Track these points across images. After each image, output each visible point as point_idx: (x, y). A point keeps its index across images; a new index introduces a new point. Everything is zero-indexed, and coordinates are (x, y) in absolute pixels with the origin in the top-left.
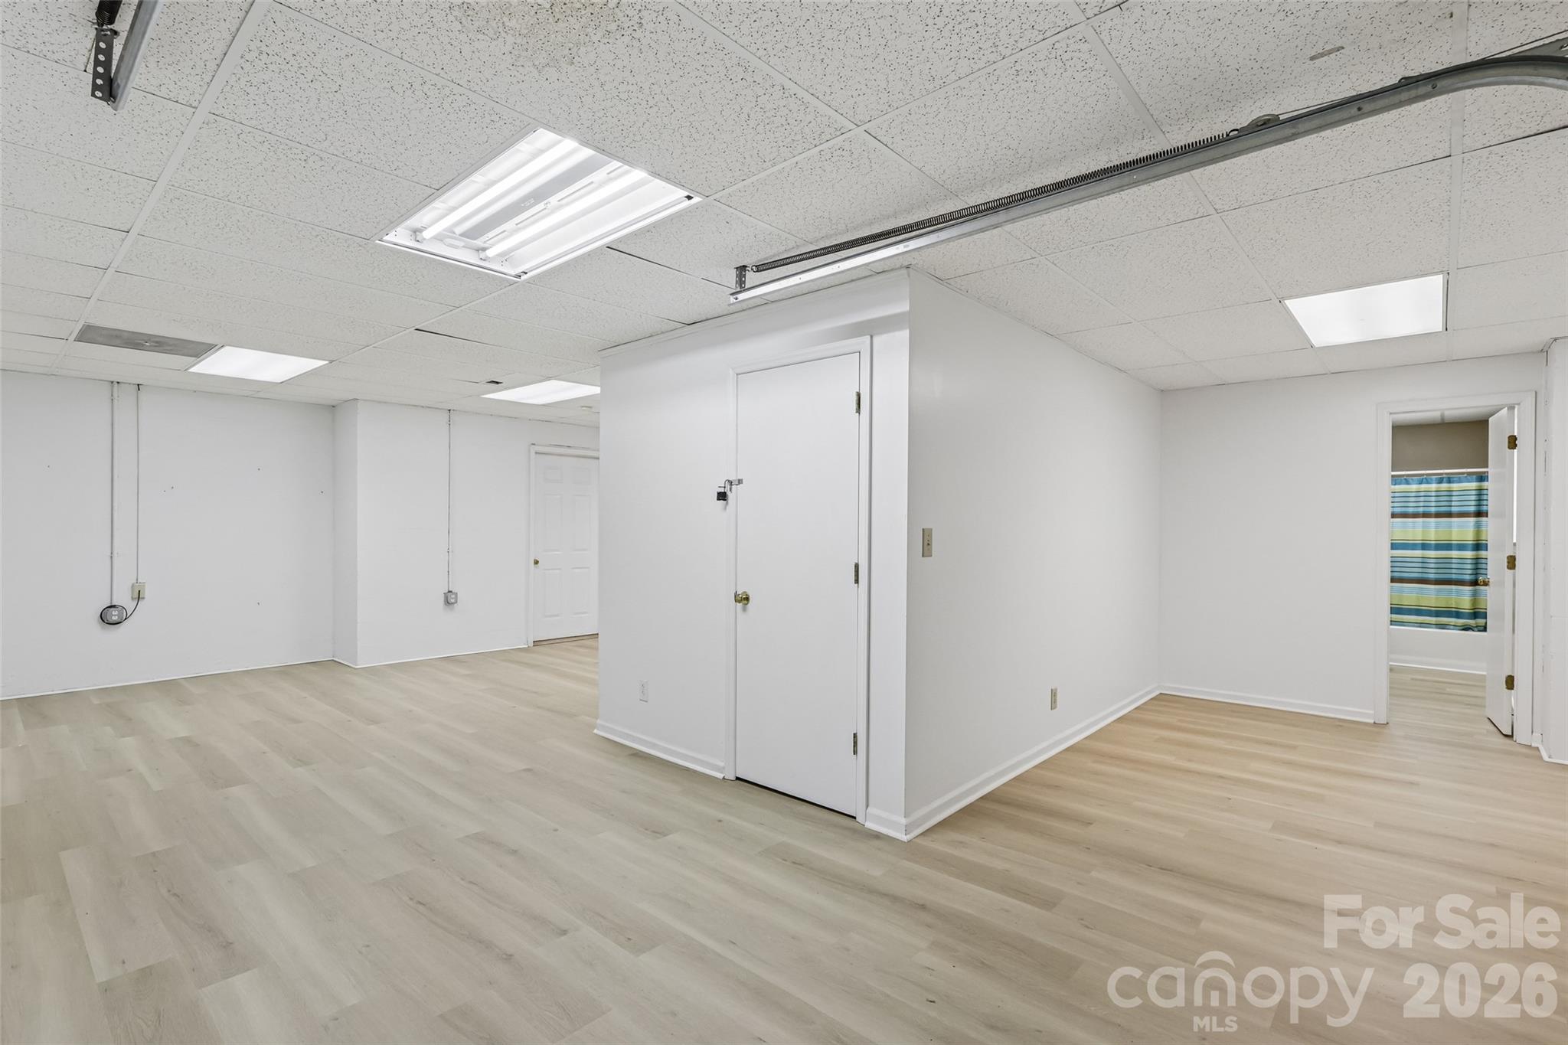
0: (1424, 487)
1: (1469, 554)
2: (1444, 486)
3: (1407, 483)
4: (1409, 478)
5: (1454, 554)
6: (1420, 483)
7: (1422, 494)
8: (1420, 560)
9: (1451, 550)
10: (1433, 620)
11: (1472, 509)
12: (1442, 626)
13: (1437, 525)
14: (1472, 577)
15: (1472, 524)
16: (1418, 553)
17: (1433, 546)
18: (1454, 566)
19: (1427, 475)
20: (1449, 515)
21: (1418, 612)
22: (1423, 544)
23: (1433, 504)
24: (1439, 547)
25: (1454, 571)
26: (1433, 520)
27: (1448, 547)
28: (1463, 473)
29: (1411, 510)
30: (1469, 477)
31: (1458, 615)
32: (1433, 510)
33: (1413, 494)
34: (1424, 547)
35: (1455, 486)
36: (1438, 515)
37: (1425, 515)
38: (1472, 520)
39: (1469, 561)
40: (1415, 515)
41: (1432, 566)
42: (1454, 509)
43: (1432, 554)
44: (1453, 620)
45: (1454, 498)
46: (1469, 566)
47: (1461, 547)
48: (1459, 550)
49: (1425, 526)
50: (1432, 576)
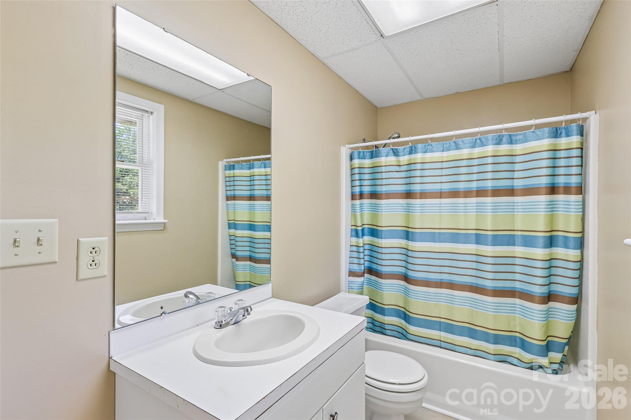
0: (477, 151)
1: (540, 253)
2: (504, 148)
3: (457, 148)
4: (459, 141)
5: (519, 250)
6: (473, 147)
7: (476, 162)
8: (474, 258)
9: (514, 245)
10: (491, 347)
11: (544, 181)
12: (503, 359)
13: (495, 208)
14: (544, 290)
15: (543, 206)
16: (472, 248)
17: (490, 239)
18: (518, 269)
19: (482, 133)
20: (511, 192)
21: (472, 333)
22: (477, 235)
23: (489, 176)
24: (497, 240)
25: (517, 277)
26: (489, 200)
27: (510, 240)
28: (529, 127)
29: (462, 186)
30: (538, 132)
31: (524, 345)
32: (489, 184)
33: (465, 163)
34: (479, 239)
35: (518, 148)
36: (496, 192)
37: (480, 193)
38: (543, 198)
39: (540, 264)
40: (467, 194)
41: (489, 268)
42: (518, 184)
43: (488, 250)
44: (517, 351)
45: (517, 167)
46: (540, 272)
47: (528, 242)
48: (526, 245)
49: (480, 209)
50: (489, 284)
